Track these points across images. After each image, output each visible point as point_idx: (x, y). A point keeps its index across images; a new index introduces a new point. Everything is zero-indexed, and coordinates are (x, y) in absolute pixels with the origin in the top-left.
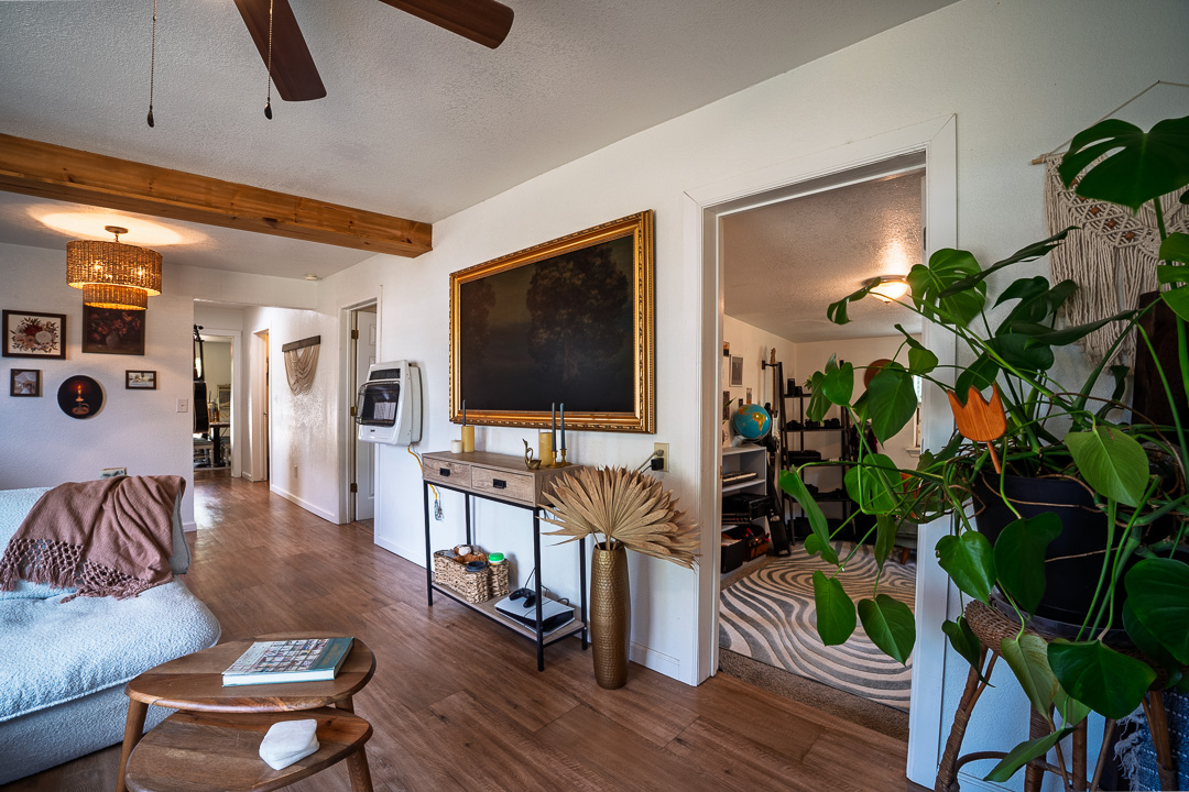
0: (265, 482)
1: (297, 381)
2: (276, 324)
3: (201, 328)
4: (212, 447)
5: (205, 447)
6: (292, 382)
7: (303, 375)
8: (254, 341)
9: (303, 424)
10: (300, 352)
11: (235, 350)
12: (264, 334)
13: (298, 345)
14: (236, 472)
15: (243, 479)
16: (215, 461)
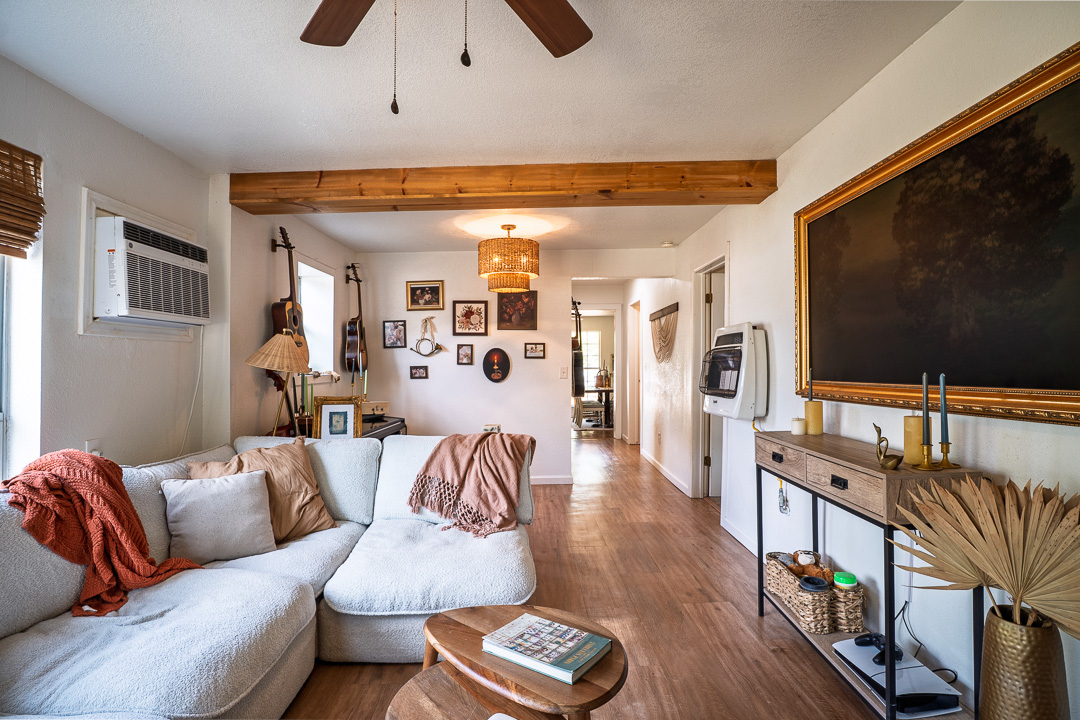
0: (636, 446)
1: (660, 349)
2: (646, 295)
4: (603, 409)
5: (599, 410)
6: (657, 350)
7: (665, 343)
8: (630, 310)
9: (665, 392)
10: (663, 320)
11: (617, 322)
12: (636, 305)
13: (661, 313)
14: (617, 434)
15: (622, 440)
16: (606, 423)
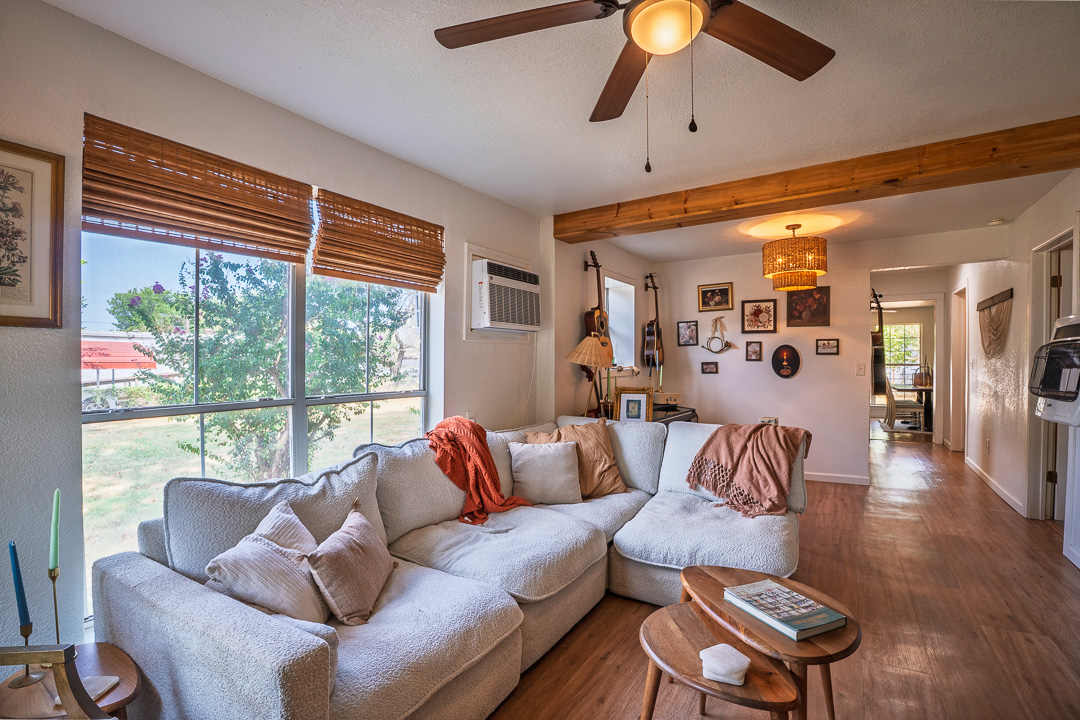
0: (960, 454)
1: (990, 344)
2: (970, 279)
3: (881, 296)
4: (922, 410)
5: (917, 411)
6: (986, 344)
7: (996, 338)
8: (954, 299)
9: (996, 393)
10: (994, 310)
11: (938, 314)
12: (962, 293)
13: (990, 303)
14: (937, 438)
15: (944, 446)
16: (926, 426)
